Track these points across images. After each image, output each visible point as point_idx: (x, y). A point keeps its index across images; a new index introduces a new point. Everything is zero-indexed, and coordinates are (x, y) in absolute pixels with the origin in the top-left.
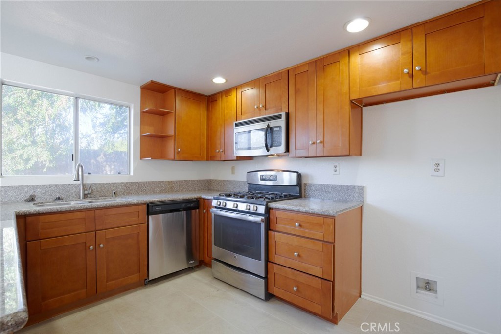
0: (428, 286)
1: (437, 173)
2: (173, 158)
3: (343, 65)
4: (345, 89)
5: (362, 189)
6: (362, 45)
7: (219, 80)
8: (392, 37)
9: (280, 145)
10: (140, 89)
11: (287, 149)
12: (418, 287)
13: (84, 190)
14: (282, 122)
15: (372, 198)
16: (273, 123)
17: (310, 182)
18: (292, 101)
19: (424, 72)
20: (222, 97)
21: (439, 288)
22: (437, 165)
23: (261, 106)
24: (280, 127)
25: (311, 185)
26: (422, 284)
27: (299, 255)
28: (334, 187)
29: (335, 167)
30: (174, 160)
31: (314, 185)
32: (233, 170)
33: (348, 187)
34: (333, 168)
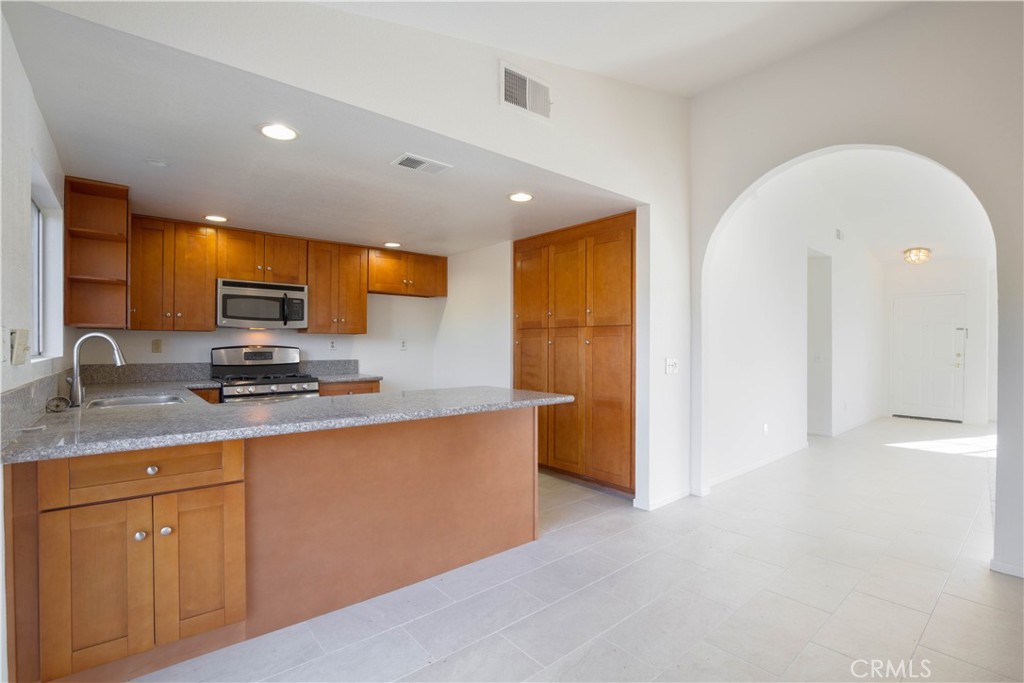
3: (363, 259)
5: (356, 362)
14: (304, 296)
16: (292, 295)
18: (312, 275)
22: (404, 342)
23: (269, 268)
24: (302, 301)
28: (333, 363)
29: (333, 343)
31: (310, 362)
32: (156, 346)
33: (345, 362)
34: (330, 345)
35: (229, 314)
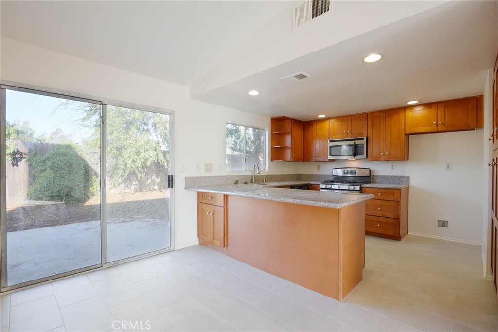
0: (444, 224)
1: (448, 170)
2: (290, 160)
3: (401, 115)
4: (402, 127)
5: (408, 178)
6: (412, 107)
7: (322, 116)
8: (428, 105)
9: (363, 154)
10: (270, 119)
11: (367, 157)
12: (439, 226)
13: (255, 178)
14: (364, 142)
15: (413, 183)
16: (357, 142)
17: (376, 174)
18: (369, 131)
19: (443, 124)
20: (316, 123)
21: (449, 224)
22: (448, 165)
23: (348, 131)
24: (363, 145)
25: (377, 177)
26: (441, 224)
27: (381, 209)
28: (392, 177)
29: (392, 166)
30: (291, 161)
31: (379, 176)
32: (318, 168)
33: (400, 177)
34: (391, 167)
35: (332, 154)
